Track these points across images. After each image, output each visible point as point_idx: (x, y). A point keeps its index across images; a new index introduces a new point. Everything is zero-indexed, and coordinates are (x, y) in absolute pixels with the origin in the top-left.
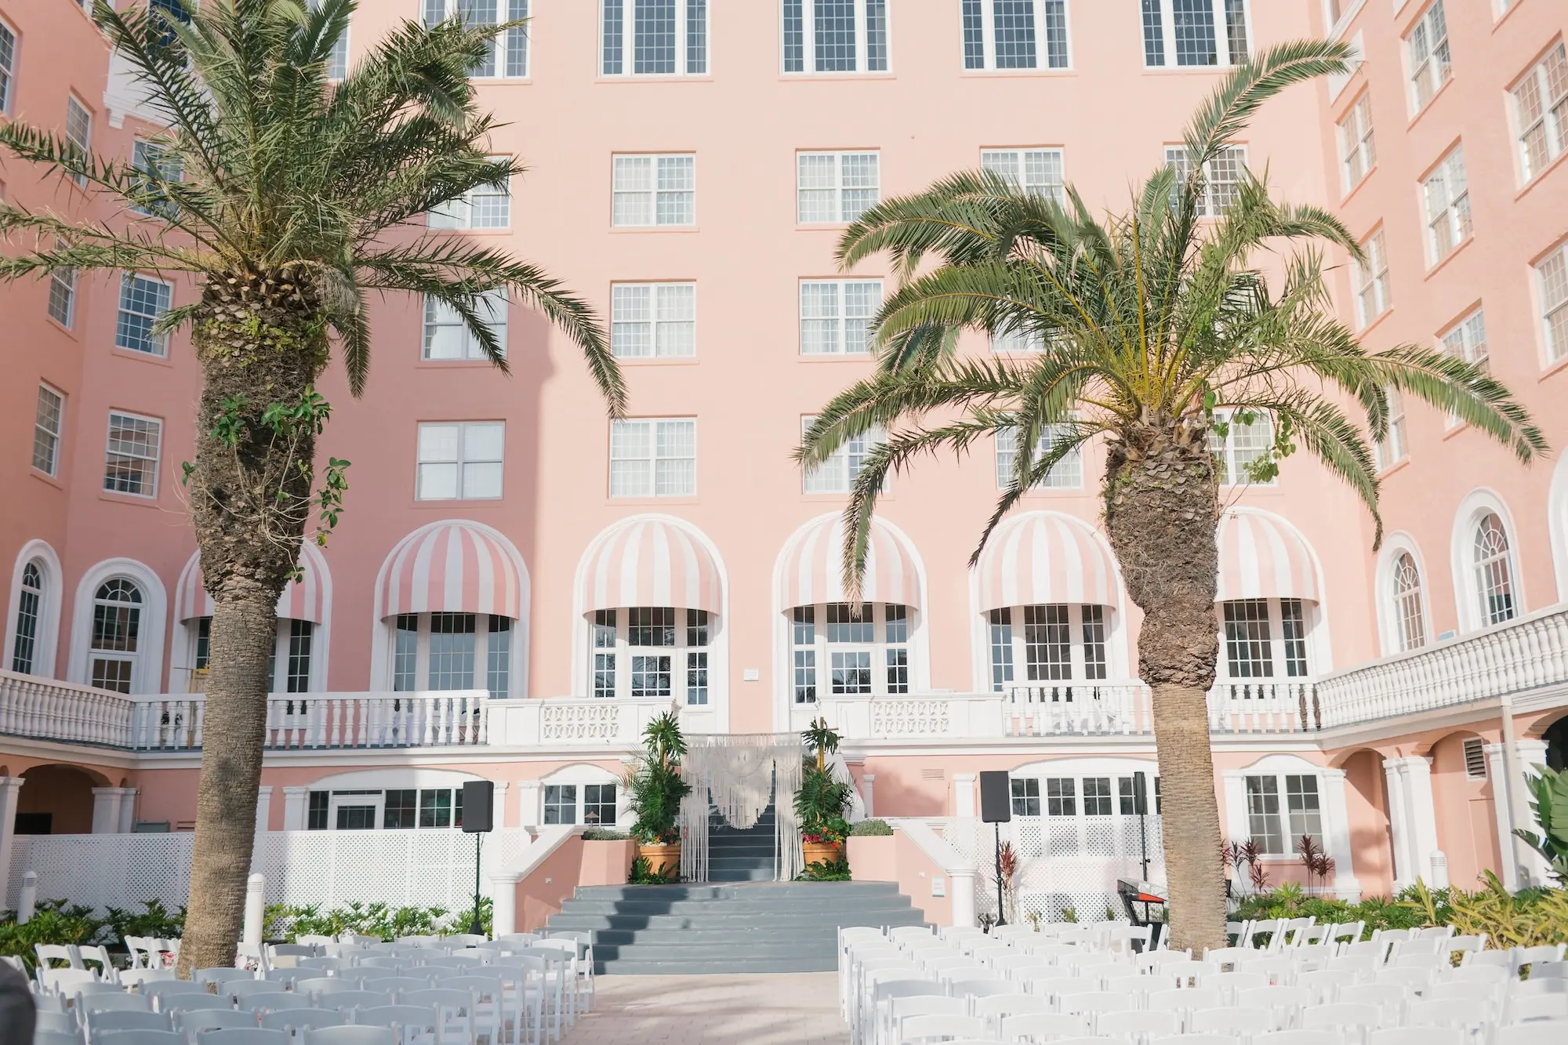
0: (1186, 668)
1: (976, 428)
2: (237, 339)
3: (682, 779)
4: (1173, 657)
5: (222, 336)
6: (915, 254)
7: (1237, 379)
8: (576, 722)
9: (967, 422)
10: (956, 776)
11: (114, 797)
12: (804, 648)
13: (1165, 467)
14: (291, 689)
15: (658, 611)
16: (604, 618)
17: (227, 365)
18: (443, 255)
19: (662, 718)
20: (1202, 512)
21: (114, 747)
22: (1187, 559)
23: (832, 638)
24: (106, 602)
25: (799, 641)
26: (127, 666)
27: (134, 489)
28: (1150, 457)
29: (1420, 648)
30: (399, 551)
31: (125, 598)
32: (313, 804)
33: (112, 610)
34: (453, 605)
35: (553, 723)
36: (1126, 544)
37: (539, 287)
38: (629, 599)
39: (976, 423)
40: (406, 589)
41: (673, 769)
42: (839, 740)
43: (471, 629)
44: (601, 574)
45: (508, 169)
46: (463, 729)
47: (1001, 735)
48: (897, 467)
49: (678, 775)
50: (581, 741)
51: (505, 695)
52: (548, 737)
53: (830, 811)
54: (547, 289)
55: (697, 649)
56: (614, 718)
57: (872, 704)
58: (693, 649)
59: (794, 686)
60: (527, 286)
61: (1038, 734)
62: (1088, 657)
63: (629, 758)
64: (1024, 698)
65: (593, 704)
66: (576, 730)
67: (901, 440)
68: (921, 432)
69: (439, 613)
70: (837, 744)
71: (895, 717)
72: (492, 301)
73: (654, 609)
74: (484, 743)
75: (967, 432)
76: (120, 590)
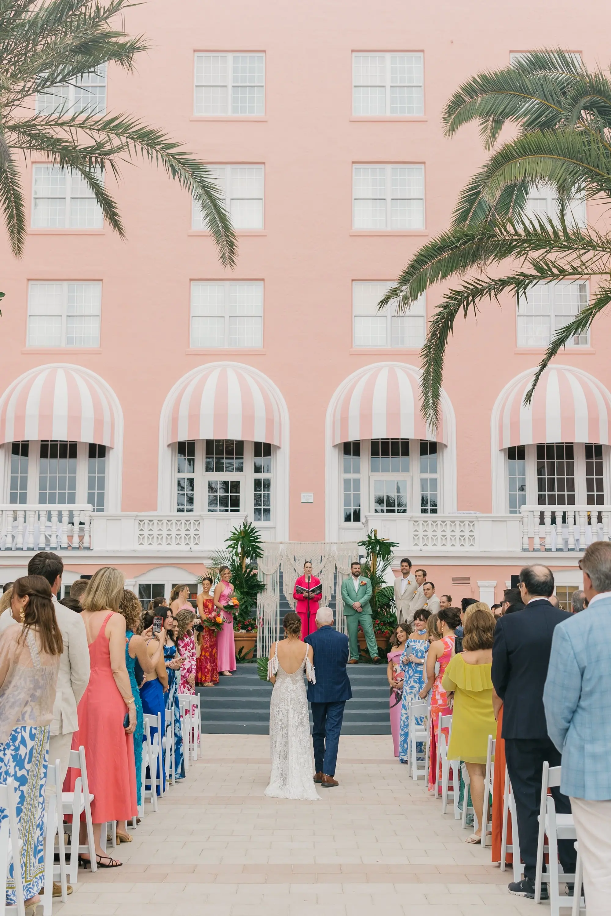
1: (534, 277)
3: (259, 578)
6: (498, 124)
8: (165, 533)
9: (527, 272)
12: (352, 476)
15: (230, 443)
16: (186, 449)
19: (242, 528)
23: (374, 469)
25: (346, 471)
30: (14, 389)
34: (60, 434)
35: (146, 533)
37: (162, 149)
38: (206, 433)
39: (534, 272)
40: (20, 419)
41: (251, 571)
42: (392, 548)
43: (73, 455)
44: (184, 412)
45: (133, 48)
46: (70, 537)
47: (519, 550)
48: (466, 311)
49: (255, 575)
50: (169, 548)
51: (102, 510)
52: (141, 544)
53: (381, 607)
54: (170, 151)
55: (261, 476)
56: (197, 530)
57: (412, 522)
58: (259, 476)
59: (342, 508)
60: (151, 147)
61: (550, 550)
62: (590, 487)
63: (211, 562)
64: (538, 520)
65: (178, 518)
66: (164, 539)
67: (471, 287)
68: (488, 280)
69: (47, 441)
70: (389, 552)
71: (430, 534)
72: (119, 164)
73: (227, 441)
74: (88, 548)
75: (527, 281)
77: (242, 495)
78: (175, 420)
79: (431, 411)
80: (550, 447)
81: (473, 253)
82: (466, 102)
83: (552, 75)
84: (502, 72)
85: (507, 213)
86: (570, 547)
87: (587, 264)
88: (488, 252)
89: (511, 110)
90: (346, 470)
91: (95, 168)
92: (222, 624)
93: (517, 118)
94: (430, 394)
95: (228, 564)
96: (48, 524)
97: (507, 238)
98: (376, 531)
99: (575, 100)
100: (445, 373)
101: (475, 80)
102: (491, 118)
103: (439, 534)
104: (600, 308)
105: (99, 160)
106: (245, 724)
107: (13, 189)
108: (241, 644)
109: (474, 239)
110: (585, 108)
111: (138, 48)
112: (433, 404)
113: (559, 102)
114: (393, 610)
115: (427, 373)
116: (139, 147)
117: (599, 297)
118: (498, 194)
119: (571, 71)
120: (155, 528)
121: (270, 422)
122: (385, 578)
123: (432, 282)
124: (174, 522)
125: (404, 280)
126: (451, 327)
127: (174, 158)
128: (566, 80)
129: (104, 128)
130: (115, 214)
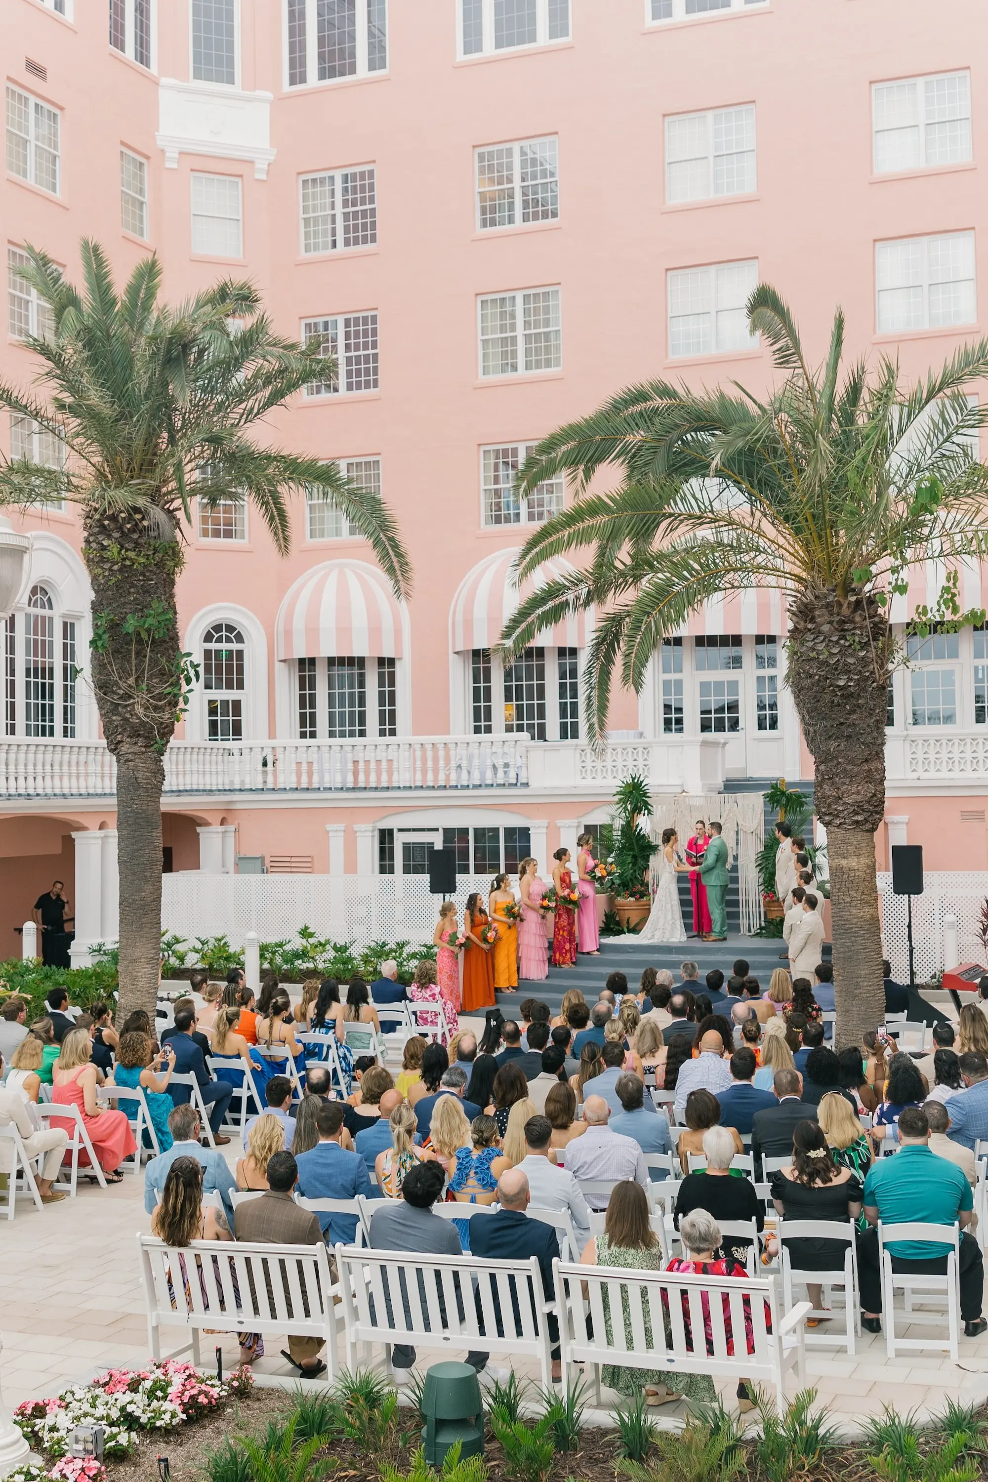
0: (842, 815)
2: (106, 562)
5: (98, 559)
11: (215, 835)
17: (103, 582)
22: (842, 720)
24: (213, 646)
26: (237, 704)
27: (228, 534)
30: (465, 585)
31: (229, 640)
32: (382, 842)
33: (218, 653)
35: (589, 764)
55: (766, 673)
56: (645, 760)
57: (908, 743)
58: (761, 672)
71: (932, 756)
74: (527, 785)
76: (224, 633)
77: (741, 715)
103: (944, 756)
108: (627, 915)
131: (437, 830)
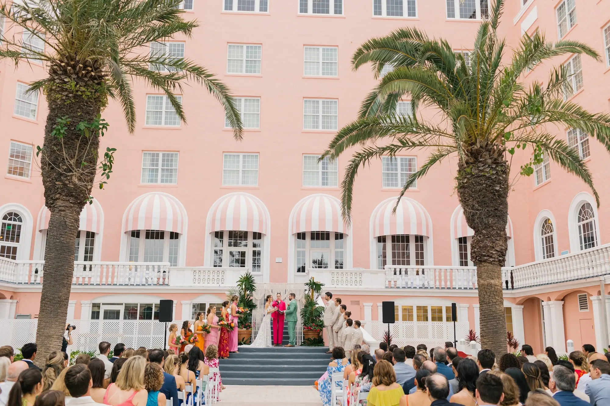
0: (494, 257)
1: (400, 147)
2: (64, 91)
3: (254, 302)
4: (488, 251)
5: (58, 89)
6: (381, 65)
7: (519, 128)
8: (206, 277)
9: (395, 144)
10: (364, 304)
11: (7, 304)
12: (301, 249)
13: (487, 166)
14: (86, 259)
15: (241, 232)
16: (219, 235)
17: (59, 103)
18: (161, 60)
19: (245, 276)
20: (503, 187)
21: (8, 282)
22: (496, 207)
23: (312, 247)
24: (7, 222)
26: (15, 249)
27: (21, 174)
28: (480, 162)
29: (552, 258)
30: (133, 205)
31: (15, 220)
32: (93, 309)
33: (9, 225)
34: (155, 227)
35: (197, 277)
36: (468, 200)
37: (205, 77)
38: (229, 227)
39: (399, 144)
40: (136, 220)
41: (250, 298)
42: (321, 287)
43: (162, 237)
44: (218, 216)
45: (192, 26)
46: (159, 279)
47: (384, 287)
48: (364, 164)
49: (251, 300)
50: (208, 285)
51: (176, 265)
52: (195, 283)
53: (316, 317)
54: (209, 78)
55: (256, 249)
56: (223, 276)
57: (330, 273)
58: (255, 249)
59: (296, 265)
60: (199, 76)
61: (399, 288)
62: (417, 257)
63: (229, 293)
64: (393, 273)
65: (214, 270)
66: (206, 280)
67: (367, 151)
68: (376, 148)
69: (149, 230)
70: (320, 289)
71: (340, 279)
72: (183, 85)
73: (240, 231)
74: (167, 285)
75: (396, 149)
76: (13, 217)
77: (246, 258)
78: (213, 221)
79: (347, 216)
80: (398, 237)
81: (369, 132)
82: (364, 53)
83: (410, 41)
84: (384, 39)
85: (387, 112)
86: (409, 286)
87: (427, 141)
88: (376, 133)
89: (388, 58)
90: (299, 247)
91: (170, 87)
92: (234, 327)
93: (392, 63)
94: (346, 207)
95: (237, 294)
96: (147, 272)
97: (387, 125)
98: (313, 278)
99: (424, 53)
100: (353, 196)
101: (369, 42)
102: (378, 62)
103: (344, 279)
104: (432, 165)
105: (172, 83)
106: (244, 379)
107: (129, 99)
108: (242, 336)
109: (369, 125)
110: (428, 59)
111: (195, 26)
112: (348, 212)
113: (414, 55)
114: (321, 319)
115: (344, 196)
116: (192, 76)
117: (431, 159)
118: (386, 97)
119: (420, 40)
120: (202, 275)
121: (261, 222)
122: (318, 302)
123: (347, 147)
124: (211, 272)
125: (332, 146)
126: (356, 172)
127: (211, 82)
128: (418, 44)
129: (174, 64)
130: (181, 112)
131: (122, 304)
